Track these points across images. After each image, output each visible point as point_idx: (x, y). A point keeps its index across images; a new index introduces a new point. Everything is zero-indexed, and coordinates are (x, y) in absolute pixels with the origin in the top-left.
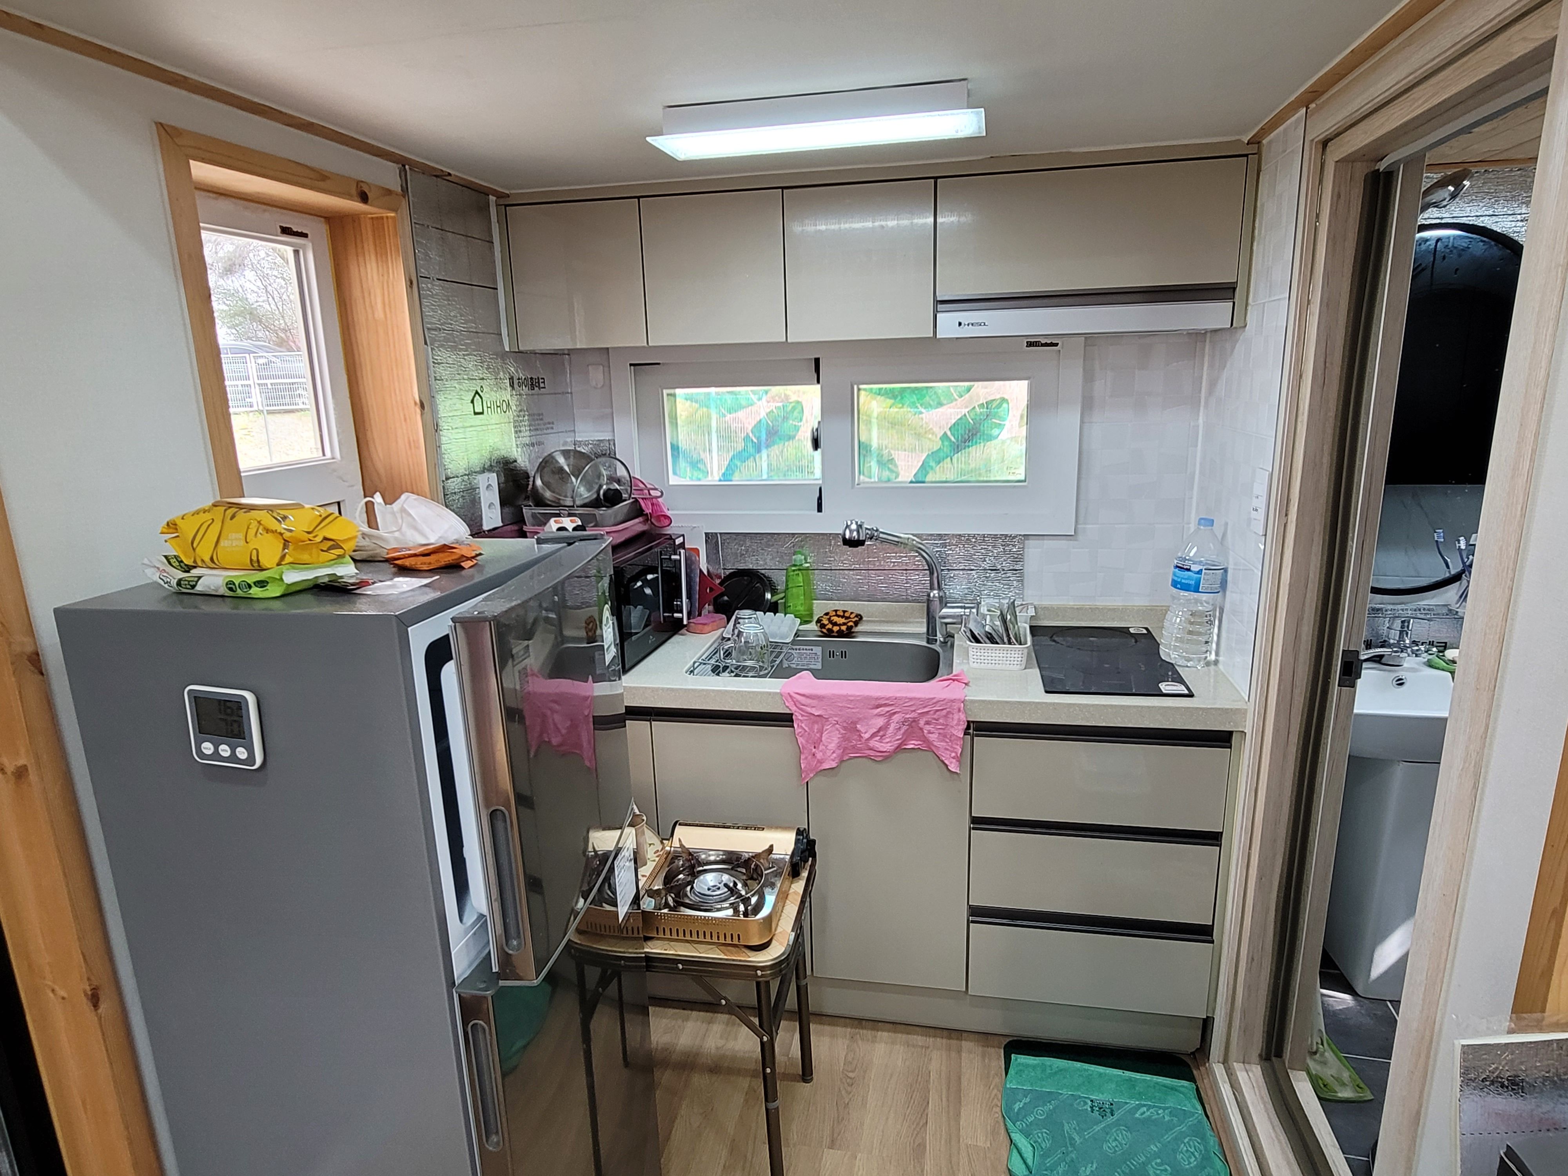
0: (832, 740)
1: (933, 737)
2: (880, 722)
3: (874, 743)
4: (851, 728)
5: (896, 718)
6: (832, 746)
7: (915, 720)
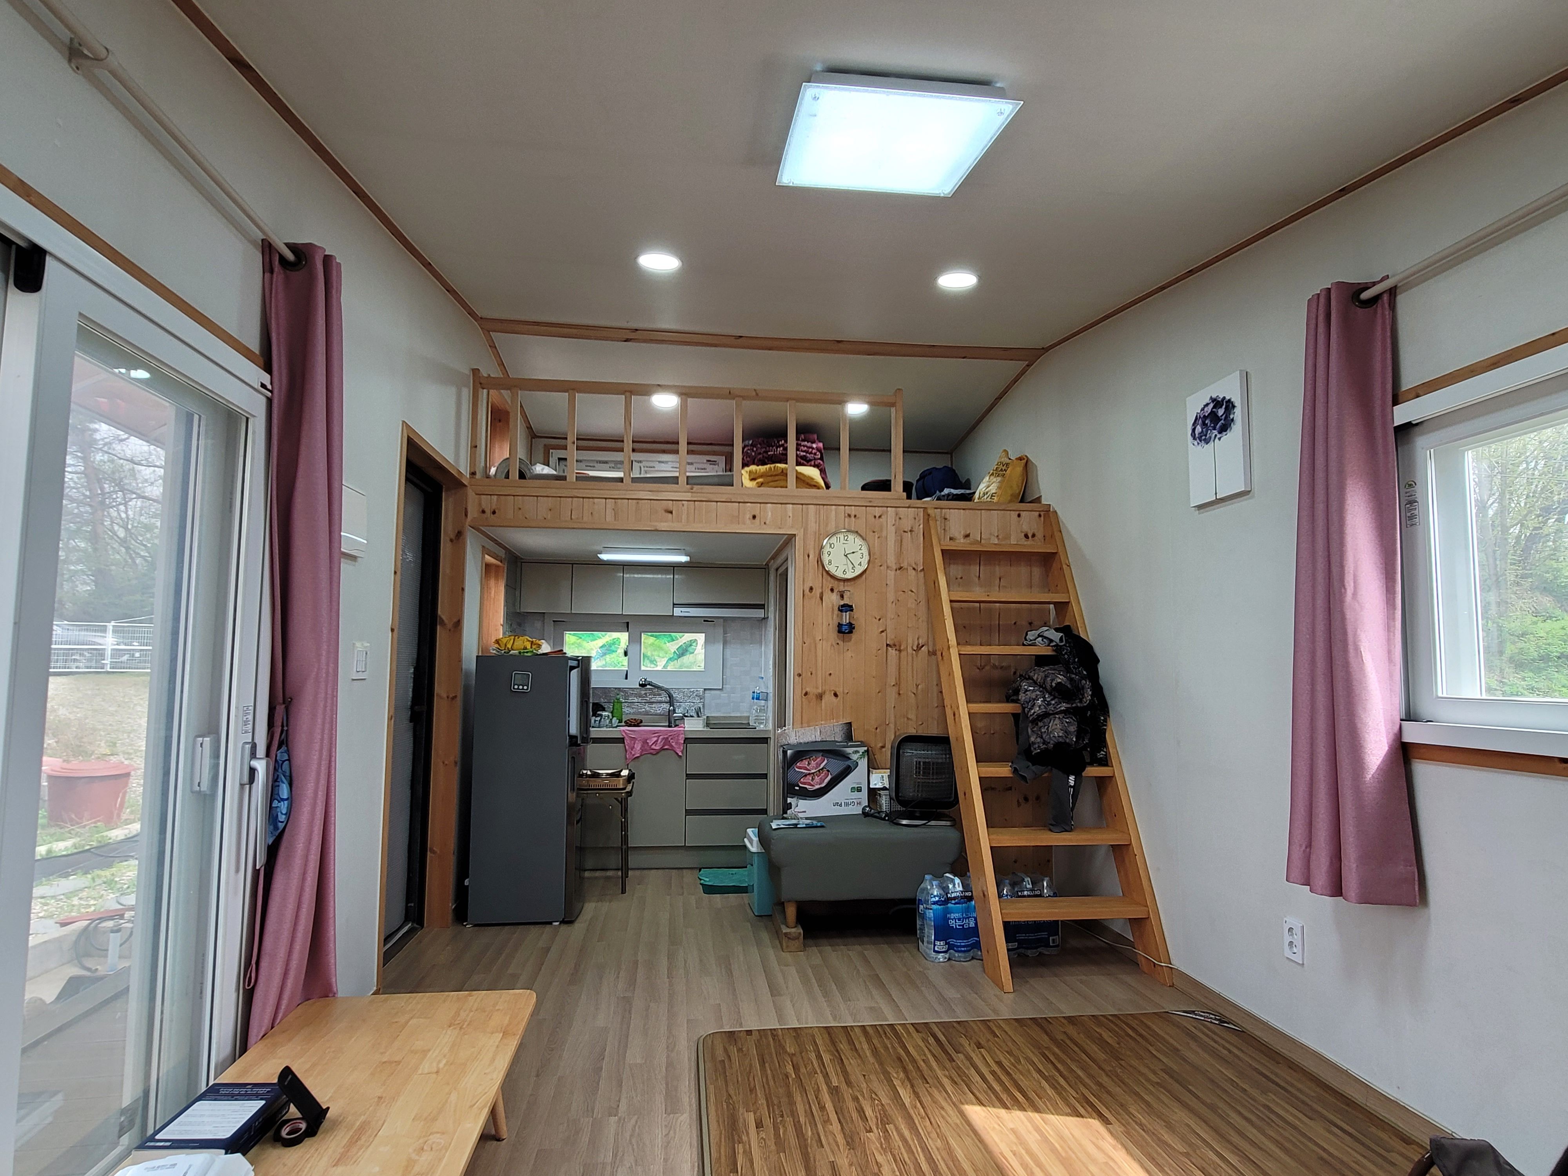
0: (638, 746)
1: (673, 744)
2: (655, 739)
3: (653, 747)
4: (645, 742)
5: (661, 737)
6: (638, 748)
7: (667, 738)
